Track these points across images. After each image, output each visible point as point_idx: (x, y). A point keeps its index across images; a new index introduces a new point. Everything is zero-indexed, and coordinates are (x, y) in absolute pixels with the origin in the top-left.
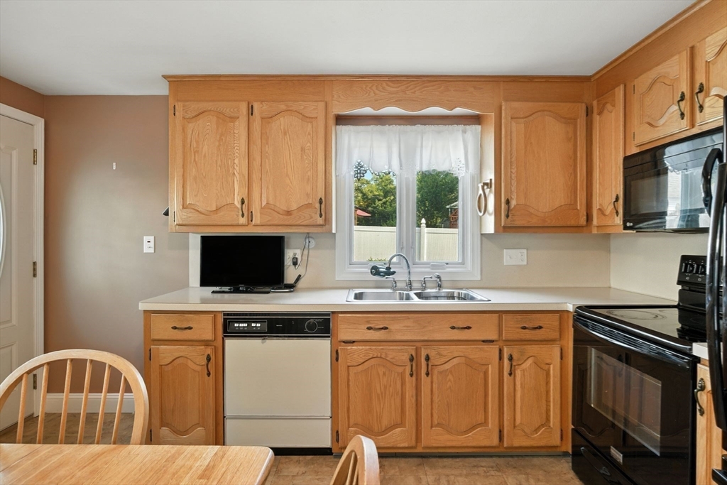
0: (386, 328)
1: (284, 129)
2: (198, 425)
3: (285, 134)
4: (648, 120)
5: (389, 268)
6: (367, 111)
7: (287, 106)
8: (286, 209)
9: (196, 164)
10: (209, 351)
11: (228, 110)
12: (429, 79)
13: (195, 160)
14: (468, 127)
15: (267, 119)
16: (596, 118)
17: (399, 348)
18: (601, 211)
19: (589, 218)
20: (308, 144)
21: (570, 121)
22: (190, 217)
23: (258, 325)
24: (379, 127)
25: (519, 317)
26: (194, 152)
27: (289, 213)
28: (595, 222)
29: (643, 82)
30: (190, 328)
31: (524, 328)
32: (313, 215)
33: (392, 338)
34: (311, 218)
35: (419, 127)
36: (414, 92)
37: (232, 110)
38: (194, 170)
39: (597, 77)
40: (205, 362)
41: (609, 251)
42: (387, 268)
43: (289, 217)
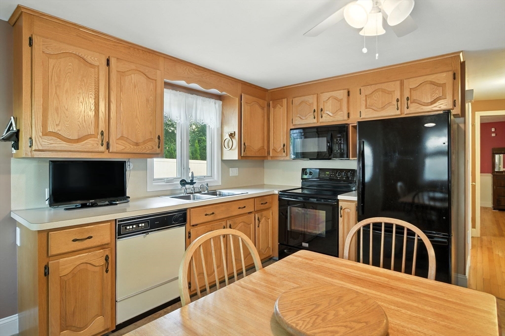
0: (213, 213)
1: (134, 83)
2: (98, 316)
3: (135, 87)
4: (300, 116)
5: (192, 181)
6: (183, 83)
7: (136, 67)
8: (136, 142)
9: (58, 96)
10: (107, 252)
11: (89, 57)
12: (213, 73)
13: (56, 93)
14: (217, 101)
15: (122, 74)
16: (272, 109)
17: (219, 223)
18: (274, 150)
19: (269, 153)
20: (151, 98)
21: (263, 108)
22: (51, 144)
23: (143, 225)
24: (174, 92)
25: (260, 199)
26: (56, 87)
27: (137, 144)
28: (271, 155)
29: (297, 101)
30: (90, 237)
31: (262, 204)
32: (154, 146)
33: (216, 219)
34: (153, 148)
35: (194, 96)
36: (206, 78)
37: (93, 58)
38: (55, 102)
39: (272, 91)
40: (103, 262)
41: (264, 168)
42: (191, 180)
43: (138, 147)
